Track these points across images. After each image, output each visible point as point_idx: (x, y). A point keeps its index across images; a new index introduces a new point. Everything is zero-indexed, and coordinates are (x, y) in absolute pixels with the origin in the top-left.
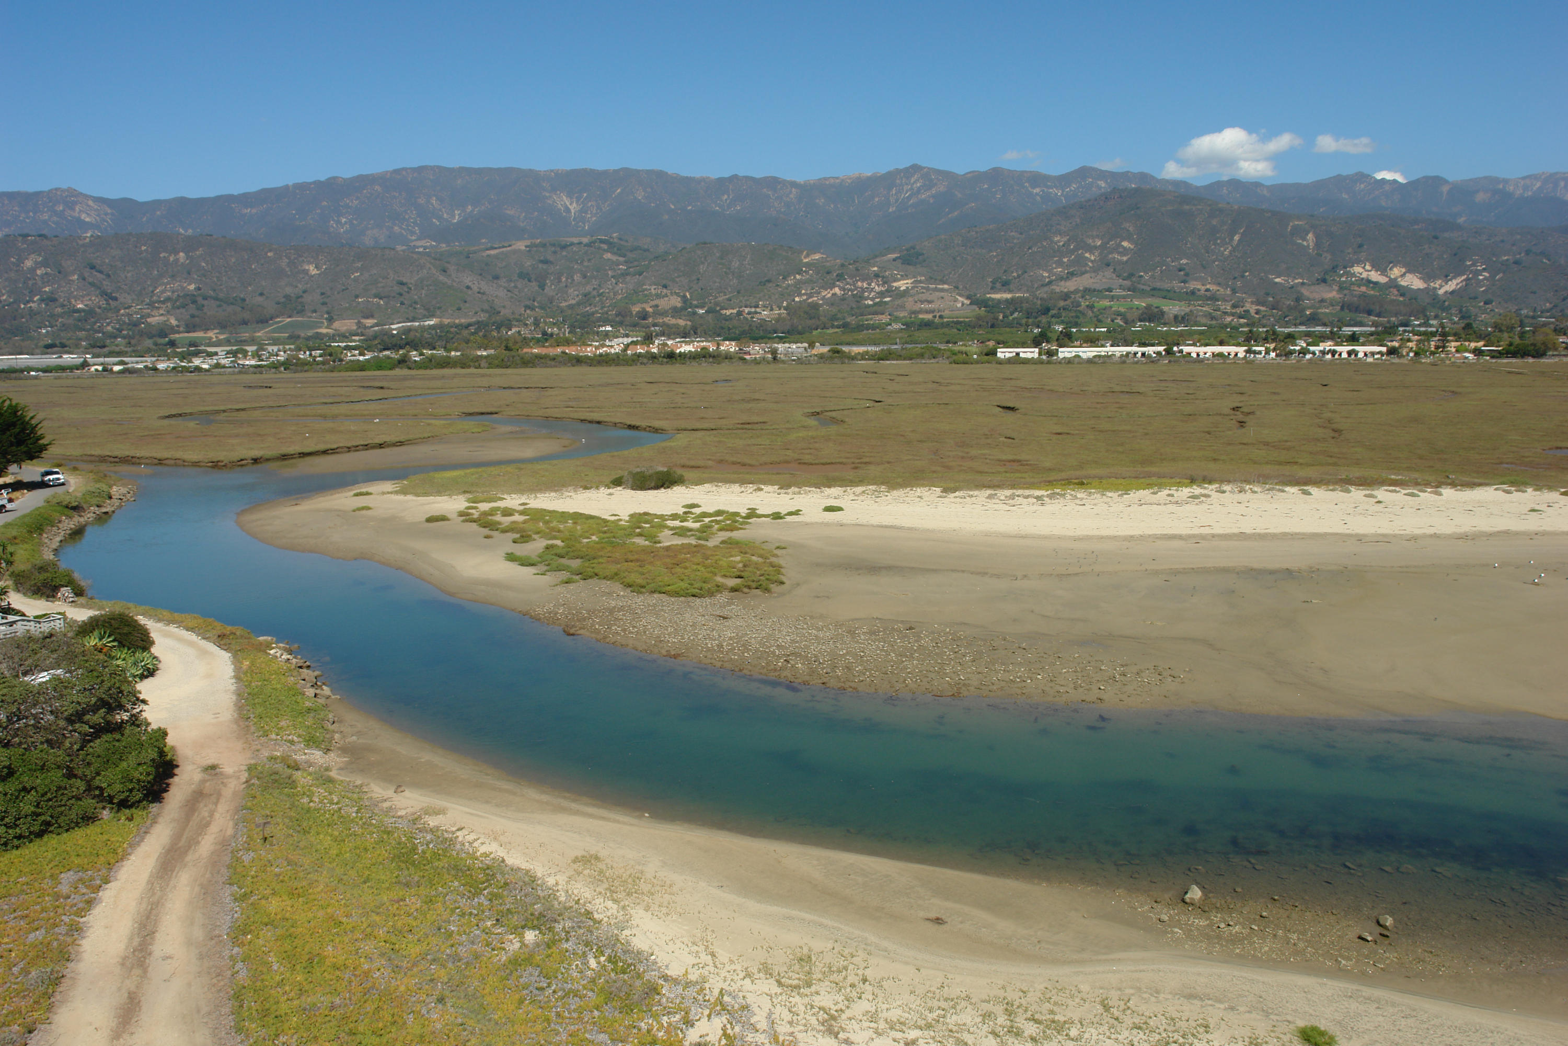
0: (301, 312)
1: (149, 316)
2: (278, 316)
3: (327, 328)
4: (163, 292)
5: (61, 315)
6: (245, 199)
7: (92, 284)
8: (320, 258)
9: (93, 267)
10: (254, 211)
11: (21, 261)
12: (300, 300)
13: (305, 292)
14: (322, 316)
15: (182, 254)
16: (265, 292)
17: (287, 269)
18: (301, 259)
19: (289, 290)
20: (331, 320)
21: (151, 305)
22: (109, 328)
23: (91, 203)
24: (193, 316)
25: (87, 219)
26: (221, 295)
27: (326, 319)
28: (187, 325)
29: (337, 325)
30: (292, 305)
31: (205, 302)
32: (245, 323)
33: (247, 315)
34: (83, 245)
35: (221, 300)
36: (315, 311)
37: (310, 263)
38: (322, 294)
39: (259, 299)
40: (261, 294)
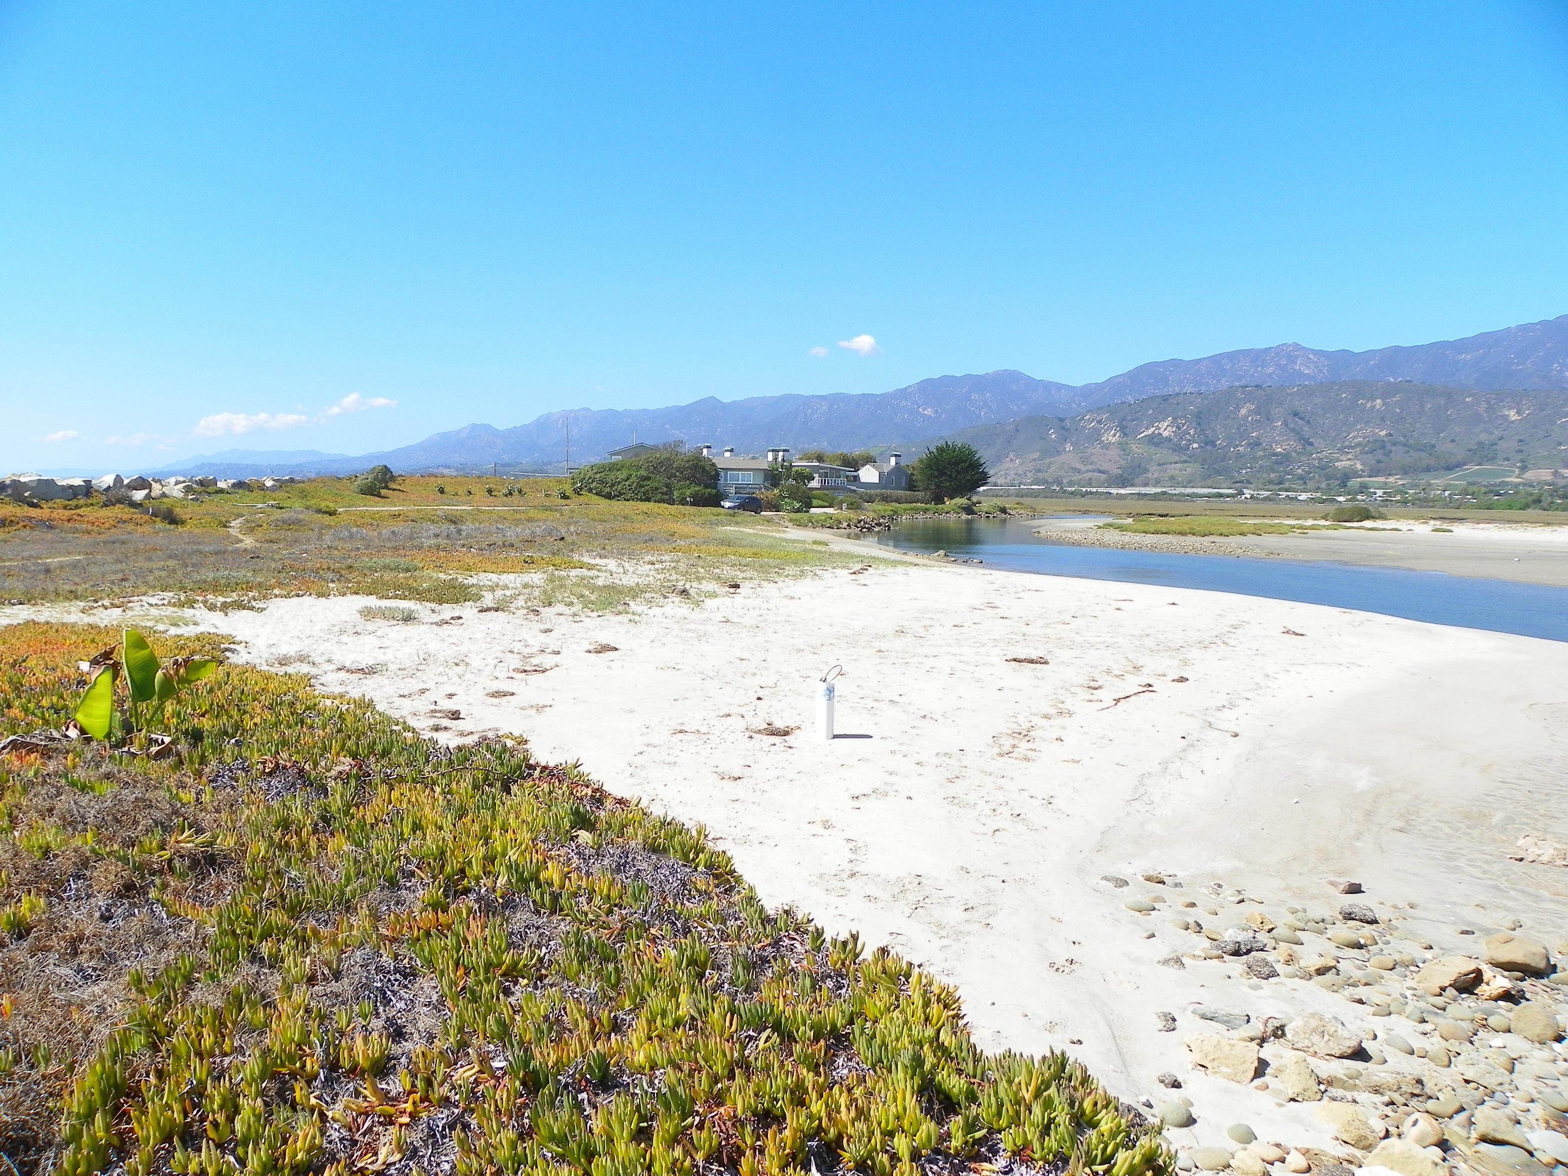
0: (1492, 460)
1: (1338, 460)
2: (1465, 464)
3: (1516, 477)
4: (1354, 438)
5: (1262, 458)
6: (1460, 345)
7: (1293, 430)
8: (1524, 402)
9: (1296, 414)
10: (1469, 357)
11: (1238, 408)
12: (1493, 447)
13: (1501, 439)
14: (1515, 465)
15: (1379, 401)
16: (1457, 439)
17: (1485, 415)
18: (1501, 404)
19: (1483, 437)
20: (1524, 469)
21: (1341, 451)
22: (1300, 471)
23: (1311, 356)
24: (1379, 462)
25: (1306, 372)
26: (1411, 441)
27: (1519, 467)
28: (1371, 470)
29: (1530, 475)
30: (1484, 453)
31: (1393, 448)
32: (1428, 469)
33: (1432, 462)
34: (1291, 394)
35: (1410, 446)
36: (1507, 459)
37: (1510, 408)
38: (1521, 441)
39: (1451, 445)
40: (1453, 441)
